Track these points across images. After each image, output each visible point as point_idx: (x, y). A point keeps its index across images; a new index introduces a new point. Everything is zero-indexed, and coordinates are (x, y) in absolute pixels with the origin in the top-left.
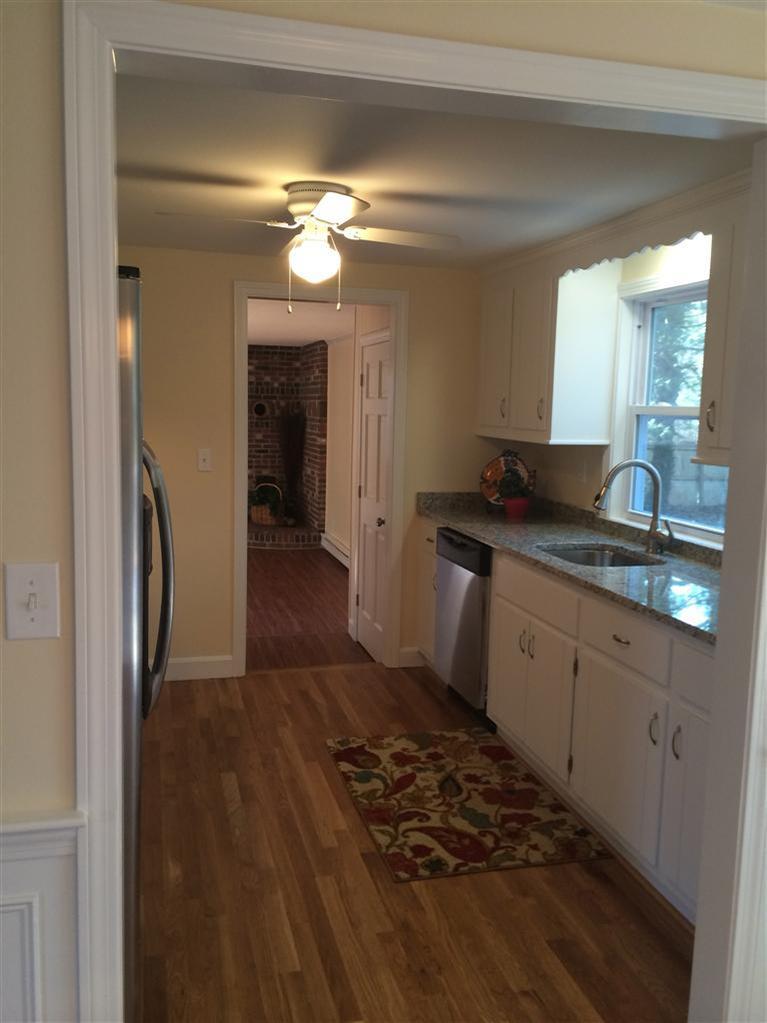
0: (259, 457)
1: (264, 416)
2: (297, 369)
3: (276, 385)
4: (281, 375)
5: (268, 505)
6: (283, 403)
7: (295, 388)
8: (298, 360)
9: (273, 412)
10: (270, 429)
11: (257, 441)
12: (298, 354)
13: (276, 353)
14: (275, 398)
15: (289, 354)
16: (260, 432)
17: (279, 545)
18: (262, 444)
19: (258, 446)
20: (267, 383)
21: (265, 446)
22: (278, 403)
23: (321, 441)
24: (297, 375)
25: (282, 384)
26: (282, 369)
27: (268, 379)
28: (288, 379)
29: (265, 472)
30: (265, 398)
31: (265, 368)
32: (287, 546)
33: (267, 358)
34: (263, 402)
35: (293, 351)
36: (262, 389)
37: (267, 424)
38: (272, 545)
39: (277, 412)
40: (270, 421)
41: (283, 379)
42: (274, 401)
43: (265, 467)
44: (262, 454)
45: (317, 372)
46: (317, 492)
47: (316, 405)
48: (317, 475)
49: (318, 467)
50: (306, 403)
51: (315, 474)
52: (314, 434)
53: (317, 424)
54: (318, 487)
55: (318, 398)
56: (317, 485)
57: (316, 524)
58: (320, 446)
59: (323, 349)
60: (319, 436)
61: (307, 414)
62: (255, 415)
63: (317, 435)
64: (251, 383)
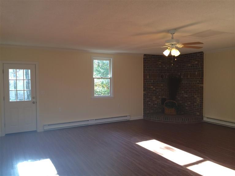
0: (162, 92)
1: (163, 79)
3: (166, 68)
9: (165, 77)
10: (165, 82)
11: (162, 87)
14: (166, 72)
16: (162, 84)
20: (164, 68)
22: (167, 74)
25: (168, 68)
27: (164, 66)
29: (164, 97)
30: (164, 72)
31: (164, 63)
34: (163, 74)
36: (163, 70)
39: (167, 77)
40: (165, 80)
43: (164, 95)
45: (196, 62)
46: (198, 103)
47: (197, 73)
48: (198, 97)
49: (199, 94)
50: (180, 74)
51: (195, 96)
52: (194, 83)
53: (197, 80)
54: (200, 101)
55: (198, 71)
56: (199, 100)
57: (198, 114)
58: (200, 87)
59: (201, 54)
60: (200, 84)
61: (182, 77)
62: (161, 78)
63: (198, 83)
64: (160, 68)
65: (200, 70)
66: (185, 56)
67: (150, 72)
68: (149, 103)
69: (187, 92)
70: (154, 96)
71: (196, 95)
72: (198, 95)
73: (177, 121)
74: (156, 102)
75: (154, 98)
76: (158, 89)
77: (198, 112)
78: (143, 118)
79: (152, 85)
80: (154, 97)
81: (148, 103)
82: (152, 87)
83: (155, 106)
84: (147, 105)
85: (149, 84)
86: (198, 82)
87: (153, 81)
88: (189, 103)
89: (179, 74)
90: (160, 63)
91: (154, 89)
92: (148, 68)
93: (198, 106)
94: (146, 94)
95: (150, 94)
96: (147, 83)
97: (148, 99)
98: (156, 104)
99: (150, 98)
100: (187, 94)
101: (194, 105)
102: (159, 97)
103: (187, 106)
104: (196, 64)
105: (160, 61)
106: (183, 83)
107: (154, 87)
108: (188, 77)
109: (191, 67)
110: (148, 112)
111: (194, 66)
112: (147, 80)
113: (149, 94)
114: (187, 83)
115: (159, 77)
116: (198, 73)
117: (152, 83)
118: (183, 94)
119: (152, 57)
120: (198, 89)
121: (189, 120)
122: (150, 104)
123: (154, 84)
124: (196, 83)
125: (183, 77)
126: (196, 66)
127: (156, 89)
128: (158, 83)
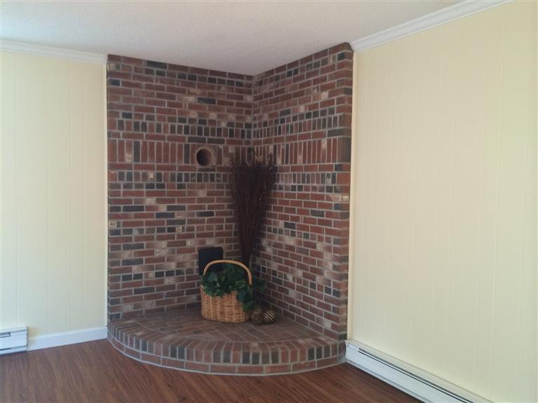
0: (203, 221)
1: (208, 167)
2: (249, 105)
3: (224, 125)
4: (229, 111)
5: (235, 293)
6: (231, 150)
7: (246, 130)
8: (249, 93)
9: (219, 161)
10: (216, 183)
11: (201, 200)
12: (250, 86)
13: (222, 82)
14: (222, 142)
15: (240, 84)
16: (202, 187)
17: (284, 368)
18: (207, 205)
19: (201, 207)
20: (212, 122)
21: (210, 207)
22: (226, 149)
23: (338, 198)
24: (248, 113)
25: (230, 124)
26: (231, 104)
27: (213, 116)
28: (238, 118)
29: (210, 242)
30: (211, 141)
31: (212, 101)
32: (296, 367)
33: (213, 88)
34: (205, 147)
35: (245, 81)
36: (207, 129)
37: (212, 176)
38: (273, 369)
39: (226, 161)
40: (215, 173)
41: (232, 117)
42: (221, 146)
43: (210, 235)
44: (206, 218)
45: (325, 95)
46: (326, 275)
47: (324, 145)
48: (328, 249)
49: (332, 237)
50: (275, 147)
51: (320, 247)
52: (314, 189)
53: (326, 173)
54: (335, 267)
55: (331, 134)
56: (330, 265)
57: (327, 324)
58: (337, 207)
59: (342, 57)
60: (336, 191)
61: (279, 162)
62: (198, 166)
63: (330, 189)
64: (192, 121)
65: (338, 128)
66: (289, 74)
67: (141, 137)
68: (136, 269)
69: (292, 226)
70: (160, 238)
71: (320, 239)
72: (328, 240)
73: (222, 364)
74: (173, 266)
75: (162, 249)
76: (183, 208)
77: (328, 317)
78: (105, 336)
79: (149, 194)
80: (164, 243)
81: (130, 270)
82: (150, 201)
83: (168, 281)
84: (125, 278)
85: (134, 189)
86: (329, 182)
87: (159, 176)
88: (300, 273)
89: (271, 147)
90: (191, 99)
91: (163, 208)
92: (125, 116)
93: (328, 291)
94: (117, 232)
95: (141, 231)
96: (122, 183)
97: (127, 255)
98: (170, 274)
99: (141, 246)
100: (293, 234)
101: (313, 286)
102: (189, 243)
103: (292, 286)
104: (324, 104)
105: (190, 94)
106: (281, 188)
107: (159, 201)
108: (296, 162)
109: (308, 116)
110: (129, 308)
111: (316, 114)
112: (126, 172)
113: (135, 233)
114: (293, 188)
115: (187, 161)
116: (329, 141)
117: (150, 186)
118: (281, 231)
119: (148, 72)
120: (329, 215)
121: (275, 360)
122: (138, 276)
123: (162, 186)
124: (322, 190)
125: (282, 163)
126: (323, 113)
127: (169, 208)
128: (180, 186)
